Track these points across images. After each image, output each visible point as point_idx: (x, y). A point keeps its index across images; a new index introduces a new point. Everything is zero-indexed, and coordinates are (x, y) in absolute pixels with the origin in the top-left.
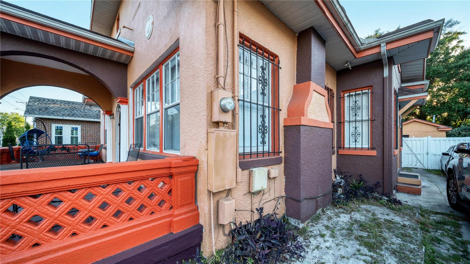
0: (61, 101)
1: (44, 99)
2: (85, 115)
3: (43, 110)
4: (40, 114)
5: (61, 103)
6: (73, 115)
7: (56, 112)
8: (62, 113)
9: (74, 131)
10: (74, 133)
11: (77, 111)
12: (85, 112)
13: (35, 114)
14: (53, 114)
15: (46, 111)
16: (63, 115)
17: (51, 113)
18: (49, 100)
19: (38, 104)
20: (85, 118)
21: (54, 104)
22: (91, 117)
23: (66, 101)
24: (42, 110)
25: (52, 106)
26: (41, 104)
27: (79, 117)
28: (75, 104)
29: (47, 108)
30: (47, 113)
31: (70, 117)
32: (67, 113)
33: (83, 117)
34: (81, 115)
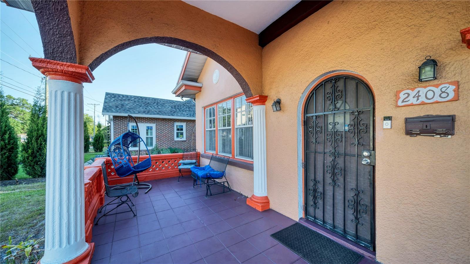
0: (135, 96)
1: (119, 95)
2: (159, 112)
3: (120, 107)
4: (117, 112)
5: (135, 99)
6: (148, 113)
7: (132, 109)
8: (138, 109)
9: (149, 131)
10: (149, 134)
11: (151, 107)
12: (159, 108)
13: (112, 112)
14: (129, 111)
15: (122, 108)
16: (139, 112)
17: (127, 110)
18: (123, 96)
19: (114, 101)
20: (160, 115)
21: (129, 100)
22: (165, 114)
23: (139, 97)
24: (118, 108)
25: (127, 102)
26: (117, 100)
27: (154, 114)
28: (148, 100)
29: (123, 105)
30: (123, 110)
31: (146, 114)
32: (142, 110)
33: (158, 114)
34: (156, 111)
